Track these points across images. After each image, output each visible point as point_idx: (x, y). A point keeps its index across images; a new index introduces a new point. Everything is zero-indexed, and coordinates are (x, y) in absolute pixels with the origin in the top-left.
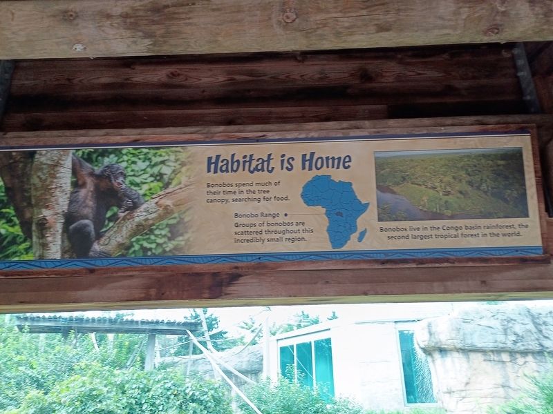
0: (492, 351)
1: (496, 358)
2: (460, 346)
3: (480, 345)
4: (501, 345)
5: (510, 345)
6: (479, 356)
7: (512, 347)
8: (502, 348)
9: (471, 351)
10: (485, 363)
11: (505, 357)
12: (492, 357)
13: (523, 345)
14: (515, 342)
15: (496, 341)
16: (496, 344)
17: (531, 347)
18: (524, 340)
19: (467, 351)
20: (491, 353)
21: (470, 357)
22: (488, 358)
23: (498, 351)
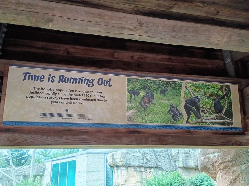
0: (138, 167)
1: (139, 170)
2: (124, 164)
3: (132, 164)
4: (141, 164)
5: (145, 164)
6: (132, 169)
7: (146, 165)
8: (142, 165)
9: (129, 167)
10: (134, 172)
11: (143, 169)
12: (137, 169)
13: (150, 164)
14: (147, 163)
15: (139, 163)
16: (139, 164)
17: (153, 165)
18: (150, 162)
19: (127, 167)
20: (137, 168)
21: (129, 169)
22: (136, 170)
23: (140, 167)
